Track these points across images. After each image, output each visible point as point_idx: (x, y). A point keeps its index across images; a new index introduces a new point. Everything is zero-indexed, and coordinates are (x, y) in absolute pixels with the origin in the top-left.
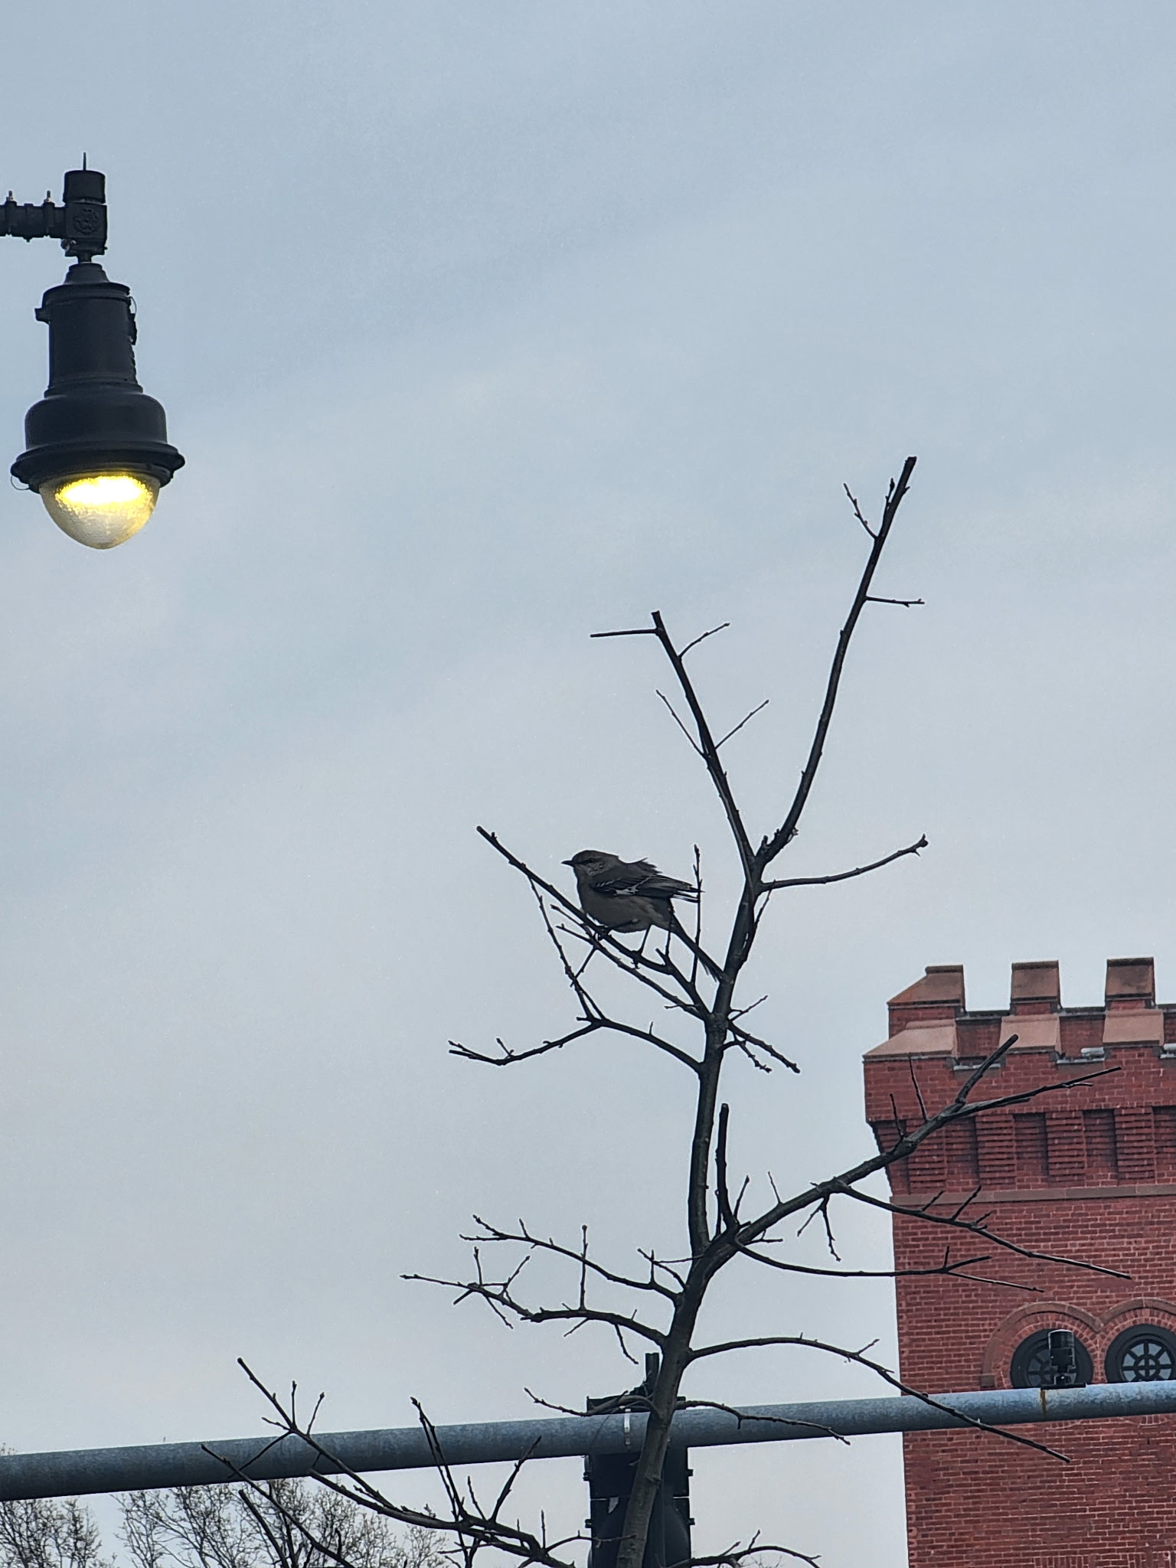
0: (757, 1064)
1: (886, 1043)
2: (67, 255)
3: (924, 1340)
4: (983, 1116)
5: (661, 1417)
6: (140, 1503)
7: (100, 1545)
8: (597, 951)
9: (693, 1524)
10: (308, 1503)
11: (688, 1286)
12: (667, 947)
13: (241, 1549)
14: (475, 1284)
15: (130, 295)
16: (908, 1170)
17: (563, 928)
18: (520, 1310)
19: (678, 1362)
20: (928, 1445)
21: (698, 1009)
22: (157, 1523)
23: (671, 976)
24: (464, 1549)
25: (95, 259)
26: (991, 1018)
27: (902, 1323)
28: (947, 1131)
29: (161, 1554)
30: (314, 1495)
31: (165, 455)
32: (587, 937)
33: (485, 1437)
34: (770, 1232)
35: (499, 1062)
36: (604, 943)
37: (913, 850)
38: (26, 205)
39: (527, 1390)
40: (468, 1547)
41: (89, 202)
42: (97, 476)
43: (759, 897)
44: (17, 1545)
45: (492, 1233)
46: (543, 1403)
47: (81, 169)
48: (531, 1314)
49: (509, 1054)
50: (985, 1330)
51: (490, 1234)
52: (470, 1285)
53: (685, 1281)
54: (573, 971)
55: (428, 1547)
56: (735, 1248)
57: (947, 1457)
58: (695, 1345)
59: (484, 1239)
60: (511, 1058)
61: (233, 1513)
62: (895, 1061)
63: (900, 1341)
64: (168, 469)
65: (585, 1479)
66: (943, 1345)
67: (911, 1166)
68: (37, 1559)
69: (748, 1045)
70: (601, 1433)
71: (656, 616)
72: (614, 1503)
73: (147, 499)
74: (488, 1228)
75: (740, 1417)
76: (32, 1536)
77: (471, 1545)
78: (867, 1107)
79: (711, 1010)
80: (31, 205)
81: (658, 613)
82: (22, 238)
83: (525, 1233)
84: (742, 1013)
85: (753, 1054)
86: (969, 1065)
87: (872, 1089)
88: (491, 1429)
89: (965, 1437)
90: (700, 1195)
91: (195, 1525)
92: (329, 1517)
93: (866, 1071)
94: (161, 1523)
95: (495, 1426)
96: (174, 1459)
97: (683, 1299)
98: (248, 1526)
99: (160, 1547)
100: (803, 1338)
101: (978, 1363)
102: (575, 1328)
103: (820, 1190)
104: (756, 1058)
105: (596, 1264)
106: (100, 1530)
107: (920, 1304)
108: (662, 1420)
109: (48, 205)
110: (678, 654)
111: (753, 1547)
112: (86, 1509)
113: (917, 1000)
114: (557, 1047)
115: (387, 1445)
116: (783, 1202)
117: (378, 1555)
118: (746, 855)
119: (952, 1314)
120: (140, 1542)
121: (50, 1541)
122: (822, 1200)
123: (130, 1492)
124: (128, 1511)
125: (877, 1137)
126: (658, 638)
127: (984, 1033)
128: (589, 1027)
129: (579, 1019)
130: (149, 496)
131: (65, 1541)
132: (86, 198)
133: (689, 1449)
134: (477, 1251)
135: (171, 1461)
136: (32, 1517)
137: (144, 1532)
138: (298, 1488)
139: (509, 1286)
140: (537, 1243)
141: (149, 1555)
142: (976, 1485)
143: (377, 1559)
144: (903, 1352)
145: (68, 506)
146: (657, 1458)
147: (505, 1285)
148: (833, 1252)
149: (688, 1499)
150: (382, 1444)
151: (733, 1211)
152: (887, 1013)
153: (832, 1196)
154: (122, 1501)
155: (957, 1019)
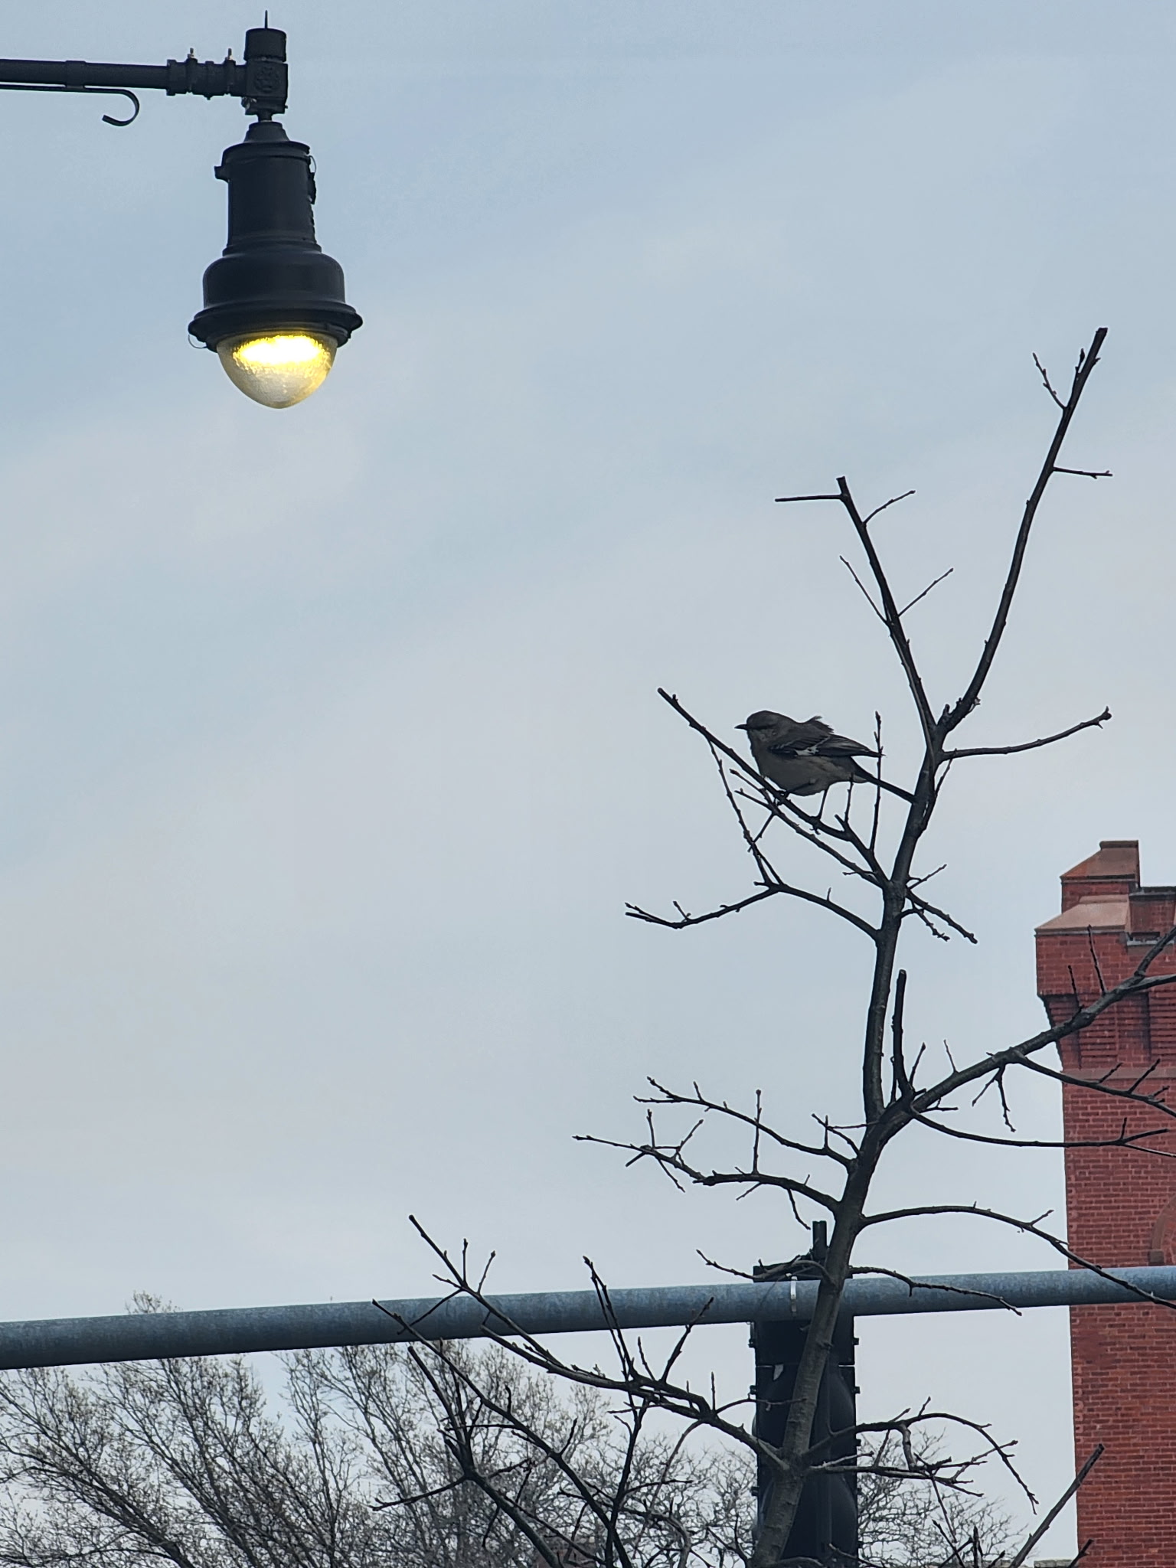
0: (935, 932)
1: (1059, 917)
2: (248, 113)
3: (1093, 1215)
4: (1156, 992)
5: (833, 1282)
6: (305, 1361)
7: (265, 1403)
8: (776, 817)
9: (859, 1392)
10: (473, 1364)
11: (861, 1152)
12: (847, 813)
13: (406, 1410)
14: (648, 1146)
15: (310, 154)
16: (1079, 1045)
17: (741, 793)
18: (692, 1173)
19: (851, 1229)
20: (1096, 1320)
21: (875, 876)
22: (321, 1382)
23: (850, 843)
24: (634, 1408)
25: (276, 118)
26: (1165, 893)
27: (1072, 1197)
28: (1118, 1007)
29: (325, 1413)
30: (479, 1357)
31: (343, 314)
32: (766, 802)
33: (650, 1301)
34: (946, 1101)
35: (676, 926)
36: (783, 808)
37: (1095, 722)
38: (207, 62)
39: (699, 1252)
40: (637, 1408)
41: (269, 60)
42: (274, 336)
43: (940, 766)
44: (182, 1403)
45: (666, 1095)
46: (715, 1265)
47: (263, 27)
48: (703, 1177)
49: (686, 918)
50: (1155, 1207)
51: (664, 1096)
52: (642, 1147)
53: (859, 1148)
54: (751, 836)
55: (593, 1411)
56: (910, 1116)
57: (1115, 1332)
58: (868, 1211)
59: (658, 1102)
60: (688, 922)
61: (398, 1374)
62: (1067, 935)
63: (1068, 1215)
64: (346, 328)
65: (751, 1346)
66: (1112, 1220)
67: (1082, 1041)
68: (202, 1418)
69: (926, 913)
70: (768, 1299)
71: (842, 482)
72: (779, 1370)
73: (324, 359)
74: (662, 1090)
75: (912, 1285)
76: (197, 1394)
77: (641, 1405)
78: (1039, 981)
79: (889, 878)
80: (212, 63)
81: (843, 478)
82: (202, 96)
83: (699, 1096)
84: (920, 881)
85: (931, 922)
86: (1142, 941)
87: (1044, 962)
88: (658, 1295)
89: (1132, 1312)
90: (875, 1062)
91: (360, 1384)
92: (495, 1380)
93: (1038, 944)
94: (326, 1382)
95: (661, 1291)
96: (339, 1318)
97: (857, 1165)
98: (413, 1386)
99: (325, 1406)
100: (976, 1207)
101: (1148, 1239)
102: (748, 1192)
103: (996, 1060)
104: (934, 927)
105: (769, 1128)
106: (264, 1388)
107: (1089, 1179)
108: (834, 1285)
109: (229, 62)
110: (863, 520)
111: (923, 1414)
112: (251, 1368)
113: (1090, 875)
114: (734, 911)
115: (552, 1308)
116: (959, 1070)
117: (543, 1418)
118: (928, 723)
119: (1121, 1190)
120: (304, 1402)
121: (216, 1400)
122: (997, 1070)
123: (295, 1351)
124: (292, 1371)
125: (1048, 1011)
126: (843, 504)
127: (1159, 909)
128: (767, 891)
129: (757, 884)
130: (326, 356)
131: (230, 1399)
132: (267, 57)
133: (855, 1318)
134: (650, 1114)
135: (337, 1320)
136: (197, 1375)
137: (308, 1392)
138: (464, 1349)
139: (682, 1149)
140: (711, 1106)
141: (313, 1415)
142: (1143, 1360)
143: (542, 1422)
144: (1071, 1226)
145: (246, 365)
146: (828, 1323)
147: (678, 1149)
148: (1007, 1123)
149: (853, 1368)
150: (547, 1306)
151: (908, 1078)
152: (1060, 886)
153: (1008, 1066)
154: (285, 1360)
155: (1131, 895)
